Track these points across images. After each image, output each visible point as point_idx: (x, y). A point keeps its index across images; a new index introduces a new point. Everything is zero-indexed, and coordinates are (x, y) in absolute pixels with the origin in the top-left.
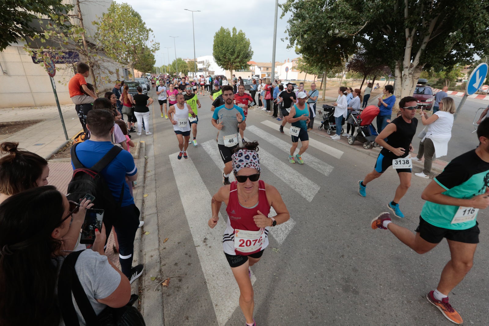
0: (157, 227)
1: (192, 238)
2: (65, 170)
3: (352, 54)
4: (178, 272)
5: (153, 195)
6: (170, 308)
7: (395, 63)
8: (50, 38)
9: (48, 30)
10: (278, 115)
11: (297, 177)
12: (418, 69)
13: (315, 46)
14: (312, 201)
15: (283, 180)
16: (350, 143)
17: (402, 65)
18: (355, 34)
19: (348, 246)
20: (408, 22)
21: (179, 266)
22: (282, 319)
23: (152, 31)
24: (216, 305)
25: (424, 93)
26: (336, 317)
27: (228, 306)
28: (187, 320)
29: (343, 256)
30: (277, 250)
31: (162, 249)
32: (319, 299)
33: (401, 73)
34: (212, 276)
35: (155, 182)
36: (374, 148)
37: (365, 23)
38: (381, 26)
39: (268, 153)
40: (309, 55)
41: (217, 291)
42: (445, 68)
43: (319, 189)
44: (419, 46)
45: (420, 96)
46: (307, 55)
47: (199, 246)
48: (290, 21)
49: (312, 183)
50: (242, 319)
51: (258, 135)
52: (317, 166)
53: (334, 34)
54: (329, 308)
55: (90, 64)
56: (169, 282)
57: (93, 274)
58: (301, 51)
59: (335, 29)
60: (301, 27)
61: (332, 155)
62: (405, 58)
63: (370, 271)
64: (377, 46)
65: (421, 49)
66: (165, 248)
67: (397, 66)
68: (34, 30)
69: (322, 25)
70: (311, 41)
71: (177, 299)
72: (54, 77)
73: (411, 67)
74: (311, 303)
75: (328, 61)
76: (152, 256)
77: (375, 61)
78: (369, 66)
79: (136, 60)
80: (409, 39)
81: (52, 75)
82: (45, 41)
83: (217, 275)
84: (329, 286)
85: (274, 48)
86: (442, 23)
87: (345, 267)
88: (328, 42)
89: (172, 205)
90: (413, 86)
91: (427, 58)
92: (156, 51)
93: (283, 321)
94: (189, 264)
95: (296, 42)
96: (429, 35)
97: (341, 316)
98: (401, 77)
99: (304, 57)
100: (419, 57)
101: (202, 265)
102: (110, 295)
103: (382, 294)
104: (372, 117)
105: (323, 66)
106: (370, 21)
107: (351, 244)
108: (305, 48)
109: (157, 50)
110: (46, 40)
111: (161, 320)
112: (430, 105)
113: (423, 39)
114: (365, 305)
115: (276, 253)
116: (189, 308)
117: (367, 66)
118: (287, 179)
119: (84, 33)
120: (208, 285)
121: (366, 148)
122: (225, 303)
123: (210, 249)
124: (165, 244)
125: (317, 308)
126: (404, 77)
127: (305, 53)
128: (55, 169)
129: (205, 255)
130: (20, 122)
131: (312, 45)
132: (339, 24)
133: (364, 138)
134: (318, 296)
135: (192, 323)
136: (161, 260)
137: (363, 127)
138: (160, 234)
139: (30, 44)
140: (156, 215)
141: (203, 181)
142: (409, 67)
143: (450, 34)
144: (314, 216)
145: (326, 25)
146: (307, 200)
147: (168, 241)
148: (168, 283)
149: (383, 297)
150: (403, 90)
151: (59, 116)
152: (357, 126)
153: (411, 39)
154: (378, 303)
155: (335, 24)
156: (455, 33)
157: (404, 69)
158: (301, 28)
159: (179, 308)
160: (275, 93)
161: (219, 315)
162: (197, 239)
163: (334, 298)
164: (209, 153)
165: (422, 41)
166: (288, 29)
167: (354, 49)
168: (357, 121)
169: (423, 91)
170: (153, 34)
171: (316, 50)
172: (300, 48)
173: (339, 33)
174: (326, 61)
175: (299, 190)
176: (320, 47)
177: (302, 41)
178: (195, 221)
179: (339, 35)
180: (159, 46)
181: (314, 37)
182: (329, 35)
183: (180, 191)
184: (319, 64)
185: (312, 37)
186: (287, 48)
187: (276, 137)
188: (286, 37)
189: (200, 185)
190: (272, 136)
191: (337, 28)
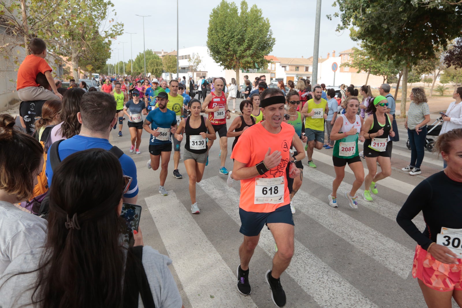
3: (454, 38)
10: (326, 140)
11: (373, 237)
13: (385, 26)
14: (408, 278)
15: (348, 241)
23: (113, 6)
40: (375, 41)
46: (370, 42)
53: (422, 5)
58: (361, 36)
70: (378, 18)
75: (409, 50)
79: (83, 49)
85: (317, 30)
88: (409, 18)
92: (118, 37)
95: (352, 20)
99: (366, 46)
105: (401, 59)
108: (368, 30)
109: (119, 35)
118: (355, 239)
127: (367, 38)
131: (380, 25)
141: (209, 240)
144: (417, 303)
146: (399, 275)
164: (213, 197)
167: (456, 29)
170: (114, 10)
171: (387, 33)
172: (358, 31)
173: (431, 3)
174: (405, 50)
175: (380, 259)
176: (395, 27)
177: (364, 18)
178: (203, 300)
179: (431, 5)
180: (122, 29)
181: (383, 11)
182: (412, 7)
183: (170, 253)
184: (393, 56)
185: (381, 11)
186: (337, 30)
187: (325, 175)
188: (336, 13)
189: (204, 246)
190: (319, 172)
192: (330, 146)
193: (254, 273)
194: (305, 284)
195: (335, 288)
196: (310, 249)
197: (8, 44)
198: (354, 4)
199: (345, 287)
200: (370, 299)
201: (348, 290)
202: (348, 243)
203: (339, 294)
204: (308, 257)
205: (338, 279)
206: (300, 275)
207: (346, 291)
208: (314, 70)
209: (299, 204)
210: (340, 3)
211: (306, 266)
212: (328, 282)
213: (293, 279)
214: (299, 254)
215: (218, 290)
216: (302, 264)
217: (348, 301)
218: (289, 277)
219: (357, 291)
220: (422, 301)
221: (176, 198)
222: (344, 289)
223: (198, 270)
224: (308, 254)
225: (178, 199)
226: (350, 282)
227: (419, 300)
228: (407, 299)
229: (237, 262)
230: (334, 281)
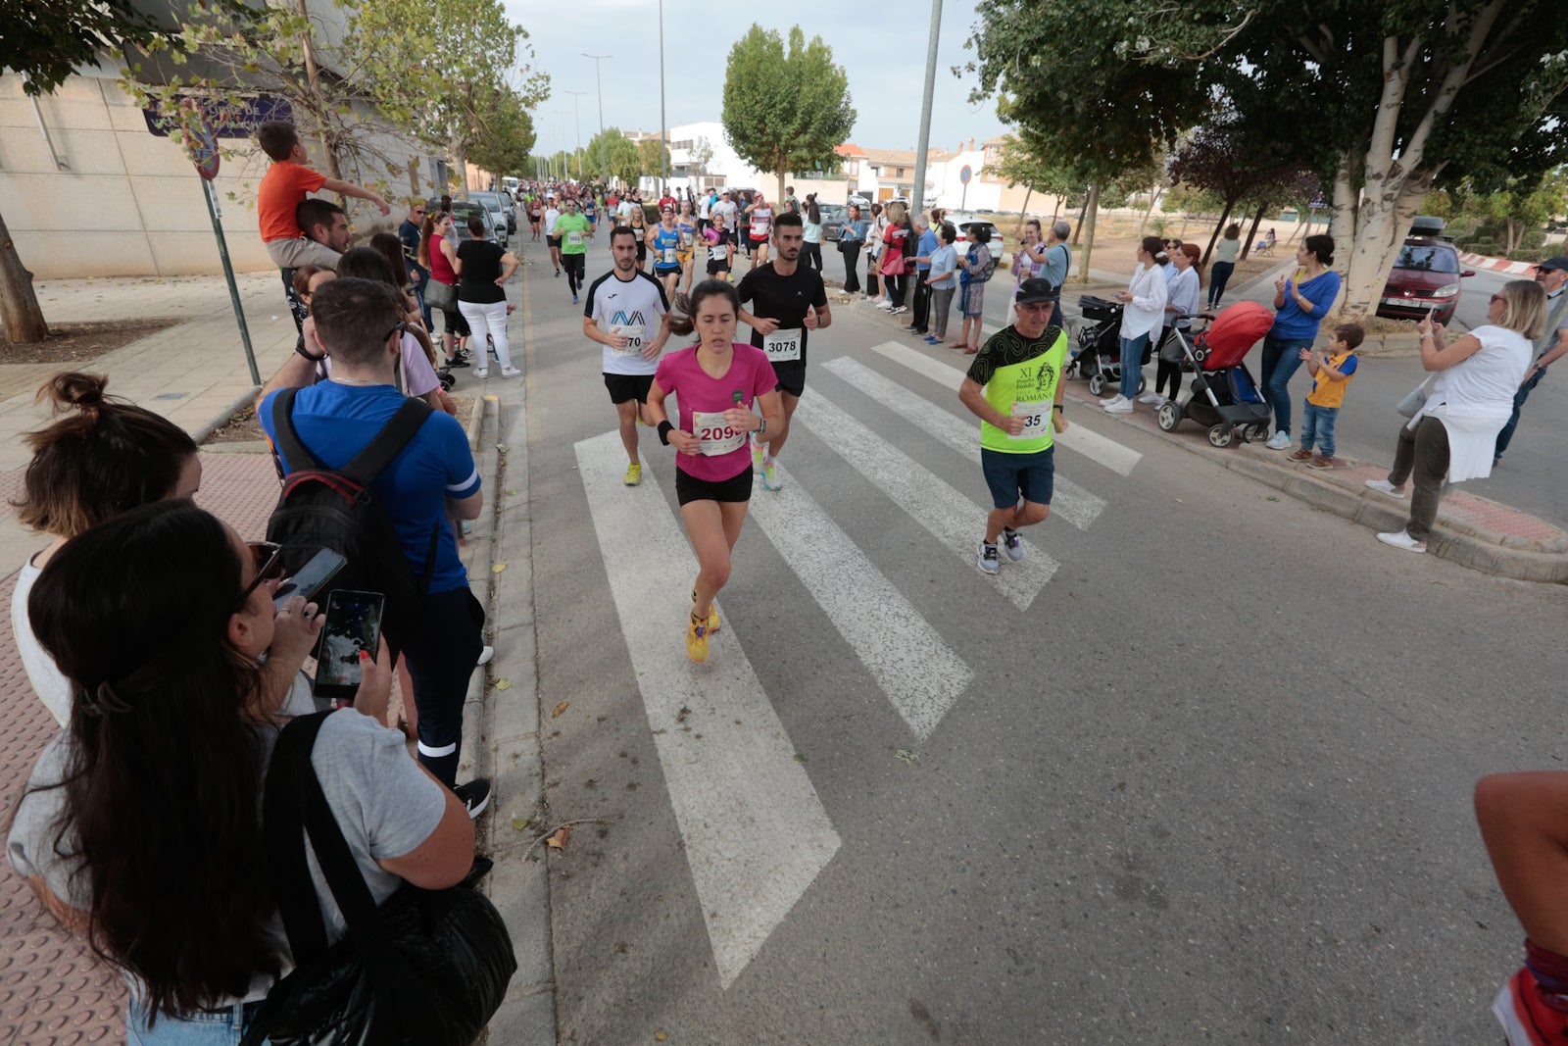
0: (533, 668)
1: (643, 705)
2: (251, 477)
3: (1190, 127)
4: (596, 807)
5: (522, 566)
6: (569, 914)
7: (1338, 159)
8: (201, 50)
9: (194, 20)
10: (931, 327)
12: (1417, 182)
13: (1064, 96)
14: (1029, 609)
15: (938, 536)
16: (1164, 425)
17: (1362, 167)
18: (1208, 53)
19: (1141, 757)
20: (1396, 15)
21: (600, 791)
22: (918, 968)
23: (526, 36)
24: (714, 915)
25: (1429, 265)
26: (1092, 973)
27: (750, 920)
28: (620, 954)
29: (1122, 786)
30: (912, 757)
31: (549, 734)
32: (1037, 915)
33: (1357, 196)
34: (701, 826)
35: (528, 528)
36: (1244, 445)
37: (1242, 15)
38: (1301, 30)
39: (893, 448)
40: (1043, 126)
41: (716, 873)
42: (1511, 181)
43: (1054, 571)
44: (1430, 100)
45: (1414, 275)
46: (1036, 127)
47: (663, 731)
48: (986, 8)
50: (793, 960)
51: (861, 388)
53: (1134, 55)
54: (1068, 945)
55: (328, 138)
56: (569, 838)
57: (366, 783)
58: (1018, 114)
59: (1139, 37)
60: (1021, 27)
61: (1105, 464)
62: (1373, 144)
63: (1209, 838)
64: (1278, 100)
65: (1435, 112)
66: (556, 734)
67: (1342, 171)
68: (150, 24)
69: (1095, 21)
70: (1052, 77)
71: (593, 891)
72: (215, 181)
73: (1393, 176)
74: (1013, 926)
75: (1105, 149)
76: (516, 756)
77: (1269, 152)
78: (1247, 168)
79: (473, 130)
80: (1395, 75)
81: (208, 173)
82: (185, 61)
83: (719, 825)
84: (1073, 878)
85: (927, 100)
86: (1516, 21)
87: (1128, 821)
88: (1109, 81)
89: (581, 602)
90: (1393, 242)
91: (1450, 144)
92: (539, 104)
93: (922, 975)
94: (632, 786)
95: (1001, 79)
96: (1466, 62)
97: (1107, 971)
98: (1355, 210)
99: (1026, 134)
100: (1425, 142)
101: (671, 791)
102: (415, 847)
103: (1244, 911)
104: (1247, 341)
105: (1090, 165)
106: (1265, 8)
107: (1152, 750)
108: (1032, 102)
109: (542, 99)
110: (188, 55)
111: (542, 948)
112: (1447, 307)
113: (1444, 77)
114: (1185, 942)
115: (907, 766)
116: (627, 920)
117: (1239, 169)
118: (951, 533)
119: (309, 33)
120: (689, 852)
121: (1218, 442)
122: (739, 911)
123: (698, 744)
124: (559, 720)
125: (1030, 942)
126: (1365, 209)
127: (1029, 118)
128: (219, 475)
129: (683, 761)
130: (110, 324)
131: (1055, 91)
132: (1154, 20)
133: (1214, 409)
134: (1037, 904)
135: (638, 964)
136: (544, 770)
137: (1212, 374)
138: (543, 689)
139: (138, 67)
140: (533, 628)
142: (1384, 174)
143: (1542, 60)
144: (1034, 656)
145: (1109, 22)
146: (1016, 602)
147: (569, 711)
148: (566, 840)
149: (1245, 922)
150: (1357, 253)
151: (232, 309)
152: (1191, 370)
153: (1400, 78)
154: (1226, 939)
155: (1140, 17)
156: (1561, 56)
157: (1368, 182)
158: (1021, 31)
159: (599, 918)
161: (723, 944)
162: (659, 710)
163: (1086, 916)
165: (1440, 85)
166: (977, 36)
167: (1196, 108)
168: (1193, 354)
169: (1428, 258)
170: (530, 45)
171: (1067, 110)
172: (1013, 103)
173: (1152, 53)
174: (1099, 147)
176: (1083, 99)
177: (1022, 78)
179: (1151, 57)
180: (546, 87)
181: (1063, 63)
182: (1115, 59)
183: (606, 558)
184: (1076, 159)
185: (1059, 63)
186: (971, 101)
187: (920, 398)
188: (970, 63)
189: (671, 543)
190: (909, 392)
191: (1147, 34)
192: (937, 338)
193: (755, 600)
194: (844, 622)
195: (899, 629)
196: (865, 553)
198: (1005, 46)
199: (915, 626)
202: (937, 540)
203: (902, 641)
204: (860, 568)
205: (906, 611)
206: (840, 604)
207: (918, 635)
209: (860, 460)
210: (979, 42)
212: (887, 618)
213: (825, 612)
214: (843, 562)
217: (915, 656)
218: (819, 608)
219: (936, 634)
222: (912, 631)
223: (652, 592)
226: (925, 618)
230: (898, 615)
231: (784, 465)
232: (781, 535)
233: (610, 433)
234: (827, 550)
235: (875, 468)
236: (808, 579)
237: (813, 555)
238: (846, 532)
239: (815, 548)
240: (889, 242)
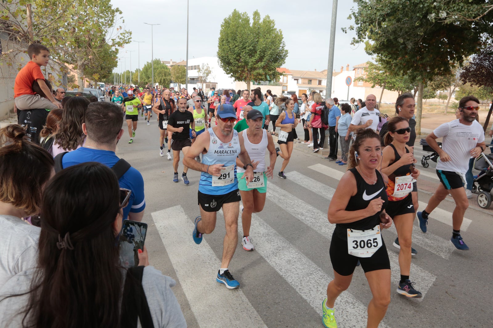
3: (470, 55)
10: (339, 156)
13: (401, 41)
16: (482, 205)
18: (478, 18)
23: (121, 13)
40: (390, 56)
43: (434, 280)
46: (386, 57)
49: (419, 268)
51: (306, 187)
52: (423, 241)
53: (438, 19)
58: (376, 50)
59: (441, 11)
60: (378, 8)
69: (416, 5)
70: (394, 32)
75: (424, 66)
79: (90, 57)
85: (332, 43)
88: (425, 33)
92: (125, 45)
95: (367, 33)
99: (381, 60)
105: (417, 74)
108: (383, 44)
109: (127, 43)
127: (382, 52)
131: (396, 39)
132: (448, 3)
141: (218, 257)
145: (423, 5)
155: (440, 2)
158: (378, 10)
160: (332, 117)
166: (354, 13)
167: (473, 45)
170: (122, 17)
171: (403, 48)
172: (373, 45)
173: (448, 18)
174: (421, 66)
175: (395, 280)
176: (411, 42)
177: (380, 32)
178: (211, 321)
179: (448, 20)
180: (130, 37)
181: (399, 25)
182: (429, 22)
183: (177, 271)
184: (408, 72)
185: (398, 25)
186: (352, 44)
188: (351, 26)
189: (213, 264)
190: (332, 188)
191: (444, 10)
192: (343, 162)
193: (265, 293)
194: (318, 305)
195: (349, 309)
196: (323, 269)
197: (11, 51)
198: (370, 17)
199: (358, 308)
200: (385, 322)
201: (362, 312)
203: (353, 316)
204: (321, 277)
205: (352, 300)
206: (313, 296)
207: (361, 313)
208: (328, 83)
209: (311, 222)
210: (355, 16)
211: (318, 286)
212: (341, 304)
213: (306, 300)
214: (311, 274)
215: (227, 310)
216: (314, 285)
218: (302, 298)
220: (438, 324)
221: (184, 213)
222: (358, 311)
223: (206, 289)
224: (320, 273)
225: (186, 214)
227: (434, 323)
228: (423, 322)
229: (247, 281)
230: (347, 302)
231: (270, 225)
232: (274, 260)
233: (170, 208)
234: (301, 267)
235: (320, 226)
236: (293, 283)
237: (293, 270)
238: (310, 258)
239: (294, 267)
240: (315, 112)
